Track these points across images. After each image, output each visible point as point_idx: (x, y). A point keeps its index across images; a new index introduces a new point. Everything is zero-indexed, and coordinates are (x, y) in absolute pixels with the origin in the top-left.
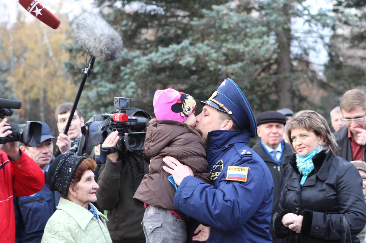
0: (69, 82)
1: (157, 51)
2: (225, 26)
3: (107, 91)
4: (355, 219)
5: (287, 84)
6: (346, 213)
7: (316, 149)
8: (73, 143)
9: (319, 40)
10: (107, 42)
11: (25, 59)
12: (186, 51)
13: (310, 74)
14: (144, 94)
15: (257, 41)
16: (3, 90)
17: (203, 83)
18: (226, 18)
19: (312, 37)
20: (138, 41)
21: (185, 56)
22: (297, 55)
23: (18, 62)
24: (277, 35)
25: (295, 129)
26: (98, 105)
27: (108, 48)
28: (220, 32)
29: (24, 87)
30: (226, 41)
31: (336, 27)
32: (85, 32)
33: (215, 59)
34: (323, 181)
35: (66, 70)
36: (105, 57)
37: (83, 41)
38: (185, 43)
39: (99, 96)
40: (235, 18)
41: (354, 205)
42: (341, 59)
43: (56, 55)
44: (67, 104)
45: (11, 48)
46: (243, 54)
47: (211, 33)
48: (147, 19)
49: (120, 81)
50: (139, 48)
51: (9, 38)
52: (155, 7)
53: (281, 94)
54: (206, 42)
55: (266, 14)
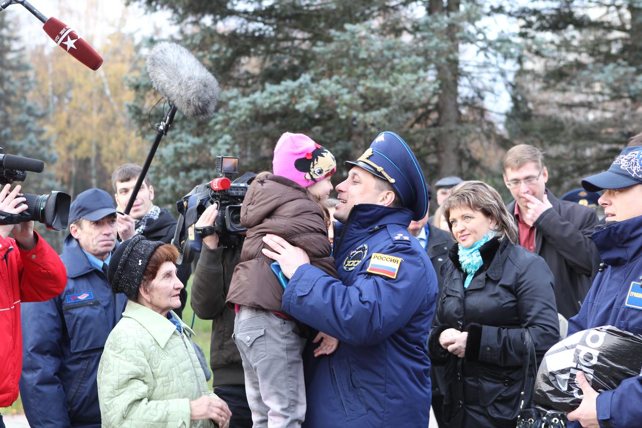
0: (133, 134)
1: (263, 90)
2: (363, 55)
3: (189, 148)
4: (543, 335)
5: (452, 142)
6: (530, 326)
7: (485, 235)
8: (138, 223)
9: (499, 78)
10: (198, 89)
11: (70, 99)
12: (306, 91)
13: (486, 127)
14: (244, 153)
15: (410, 77)
16: (38, 145)
17: (331, 138)
18: (364, 42)
19: (489, 72)
20: (235, 75)
21: (304, 99)
22: (467, 98)
23: (60, 104)
24: (438, 68)
25: (455, 208)
26: (176, 168)
27: (199, 98)
28: (355, 63)
29: (68, 140)
30: (364, 76)
31: (523, 59)
32: (165, 71)
33: (348, 102)
34: (496, 282)
35: (130, 115)
36: (194, 110)
37: (160, 84)
38: (305, 79)
39: (178, 155)
40: (378, 43)
41: (540, 315)
42: (530, 105)
43: (115, 94)
44: (130, 166)
45: (50, 83)
46: (389, 95)
47: (343, 65)
48: (249, 43)
49: (208, 133)
50: (237, 85)
51: (47, 69)
52: (261, 25)
53: (443, 155)
54: (335, 77)
55: (423, 38)
